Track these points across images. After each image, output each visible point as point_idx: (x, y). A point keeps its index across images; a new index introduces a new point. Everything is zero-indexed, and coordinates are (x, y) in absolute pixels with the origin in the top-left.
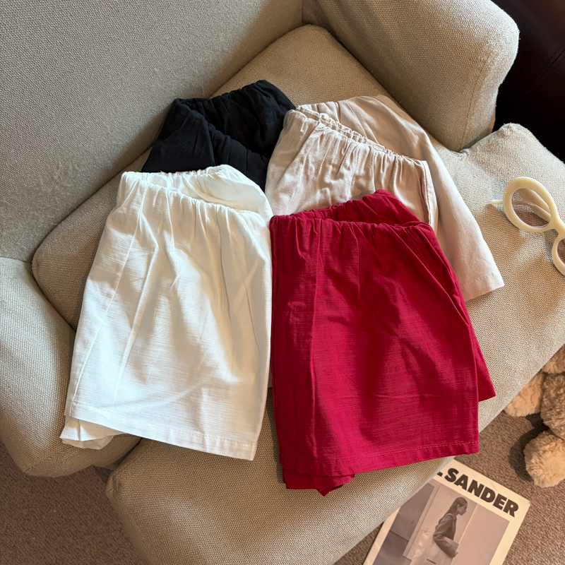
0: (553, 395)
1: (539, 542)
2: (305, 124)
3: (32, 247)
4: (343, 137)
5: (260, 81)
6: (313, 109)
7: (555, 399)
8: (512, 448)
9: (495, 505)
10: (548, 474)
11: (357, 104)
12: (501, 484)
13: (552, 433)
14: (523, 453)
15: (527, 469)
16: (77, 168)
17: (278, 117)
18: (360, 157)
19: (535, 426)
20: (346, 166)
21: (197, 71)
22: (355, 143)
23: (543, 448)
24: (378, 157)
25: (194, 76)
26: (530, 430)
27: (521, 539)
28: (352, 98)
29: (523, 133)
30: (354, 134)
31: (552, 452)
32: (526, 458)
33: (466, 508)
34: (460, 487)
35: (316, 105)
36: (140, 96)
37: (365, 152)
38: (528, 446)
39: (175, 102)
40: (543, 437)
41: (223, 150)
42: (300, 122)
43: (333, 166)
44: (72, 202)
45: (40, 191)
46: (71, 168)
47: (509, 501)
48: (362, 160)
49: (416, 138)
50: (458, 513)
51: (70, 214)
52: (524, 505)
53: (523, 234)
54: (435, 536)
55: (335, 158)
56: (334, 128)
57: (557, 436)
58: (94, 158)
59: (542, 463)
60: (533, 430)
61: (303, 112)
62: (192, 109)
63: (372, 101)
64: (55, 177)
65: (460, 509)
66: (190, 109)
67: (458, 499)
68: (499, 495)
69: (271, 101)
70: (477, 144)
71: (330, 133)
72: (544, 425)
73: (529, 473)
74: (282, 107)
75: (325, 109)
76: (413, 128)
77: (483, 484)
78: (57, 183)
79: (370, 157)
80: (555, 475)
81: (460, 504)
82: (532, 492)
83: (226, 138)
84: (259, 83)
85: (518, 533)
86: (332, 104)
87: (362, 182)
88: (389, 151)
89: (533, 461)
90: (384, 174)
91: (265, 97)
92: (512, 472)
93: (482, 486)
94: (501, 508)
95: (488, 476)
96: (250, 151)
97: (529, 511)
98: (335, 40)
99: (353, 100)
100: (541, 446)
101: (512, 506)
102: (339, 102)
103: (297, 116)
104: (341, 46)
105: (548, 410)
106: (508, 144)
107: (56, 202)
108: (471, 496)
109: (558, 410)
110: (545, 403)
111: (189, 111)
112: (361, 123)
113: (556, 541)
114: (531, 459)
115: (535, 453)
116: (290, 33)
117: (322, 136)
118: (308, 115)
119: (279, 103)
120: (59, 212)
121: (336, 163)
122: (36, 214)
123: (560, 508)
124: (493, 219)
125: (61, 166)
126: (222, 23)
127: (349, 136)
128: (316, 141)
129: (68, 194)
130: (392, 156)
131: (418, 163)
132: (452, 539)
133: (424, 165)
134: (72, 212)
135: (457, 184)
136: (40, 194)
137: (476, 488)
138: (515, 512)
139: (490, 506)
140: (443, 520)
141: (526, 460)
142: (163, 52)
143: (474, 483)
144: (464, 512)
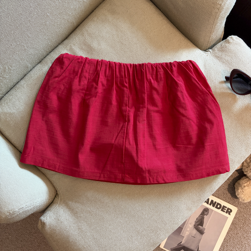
67: (205, 209)
144: (208, 214)
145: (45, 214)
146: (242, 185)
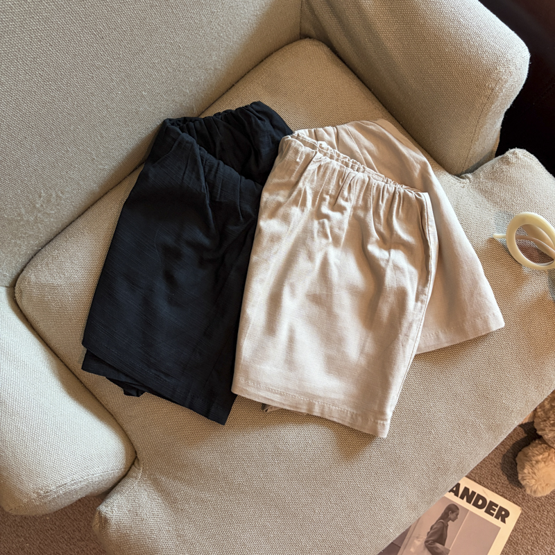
0: (547, 406)
1: (529, 547)
2: (302, 153)
3: (15, 273)
4: (341, 167)
5: (254, 103)
6: (310, 136)
7: (549, 410)
8: (504, 456)
9: (486, 511)
10: (540, 484)
11: (357, 129)
12: (493, 491)
13: (546, 443)
14: (515, 460)
15: (520, 478)
16: (61, 195)
17: (273, 143)
18: (358, 187)
19: (528, 434)
20: (343, 198)
21: (188, 91)
22: (354, 173)
23: (536, 458)
24: (377, 188)
25: (184, 96)
26: (522, 437)
27: (511, 544)
28: (352, 123)
29: (529, 161)
30: (353, 162)
31: (545, 462)
32: (518, 466)
33: (457, 514)
34: (452, 494)
35: (313, 130)
36: (127, 120)
37: (363, 182)
38: (520, 454)
39: (164, 122)
40: (536, 447)
41: (215, 176)
42: (297, 152)
43: (331, 196)
44: (56, 227)
45: (22, 220)
46: (54, 196)
47: (501, 507)
48: (360, 191)
49: (418, 167)
50: (450, 519)
51: (54, 237)
52: (515, 511)
53: (526, 271)
54: (426, 542)
55: (332, 188)
56: (332, 157)
57: (550, 446)
58: (78, 184)
59: (535, 473)
60: (525, 438)
61: (300, 140)
62: (183, 132)
63: (373, 127)
64: (37, 206)
65: (451, 516)
66: (180, 132)
67: (449, 505)
68: (491, 502)
69: (266, 126)
70: (480, 169)
71: (328, 163)
72: (537, 434)
73: (522, 482)
74: (278, 131)
75: (323, 135)
76: (415, 156)
77: (475, 491)
78: (39, 211)
79: (369, 187)
80: (547, 485)
81: (452, 511)
82: (523, 499)
83: (219, 164)
84: (253, 106)
85: (509, 539)
86: (330, 129)
87: (361, 213)
88: (389, 180)
89: (526, 471)
90: (383, 206)
91: (259, 121)
92: (504, 479)
93: (474, 493)
94: (492, 515)
95: (480, 483)
96: (243, 178)
97: (520, 517)
98: (334, 55)
99: (352, 125)
100: (534, 456)
101: (503, 513)
102: (338, 126)
103: (293, 144)
104: (340, 62)
105: (542, 421)
106: (513, 172)
107: (39, 229)
108: (462, 503)
109: (552, 422)
110: (539, 413)
111: (179, 134)
112: (361, 150)
113: (546, 547)
114: (523, 468)
115: (528, 463)
116: (287, 48)
117: (320, 167)
118: (305, 143)
119: (274, 126)
120: (43, 237)
121: (333, 193)
122: (18, 242)
123: (551, 514)
124: (495, 253)
125: (43, 194)
126: (214, 43)
127: (347, 165)
128: (314, 172)
129: (52, 220)
130: (391, 186)
131: (419, 195)
132: (444, 545)
133: (425, 197)
134: (57, 235)
135: (458, 215)
136: (22, 223)
137: (468, 495)
138: (506, 519)
139: (481, 513)
140: (435, 526)
141: (518, 469)
142: (151, 76)
143: (466, 490)
144: (456, 518)
145: (109, 501)
146: (533, 459)
